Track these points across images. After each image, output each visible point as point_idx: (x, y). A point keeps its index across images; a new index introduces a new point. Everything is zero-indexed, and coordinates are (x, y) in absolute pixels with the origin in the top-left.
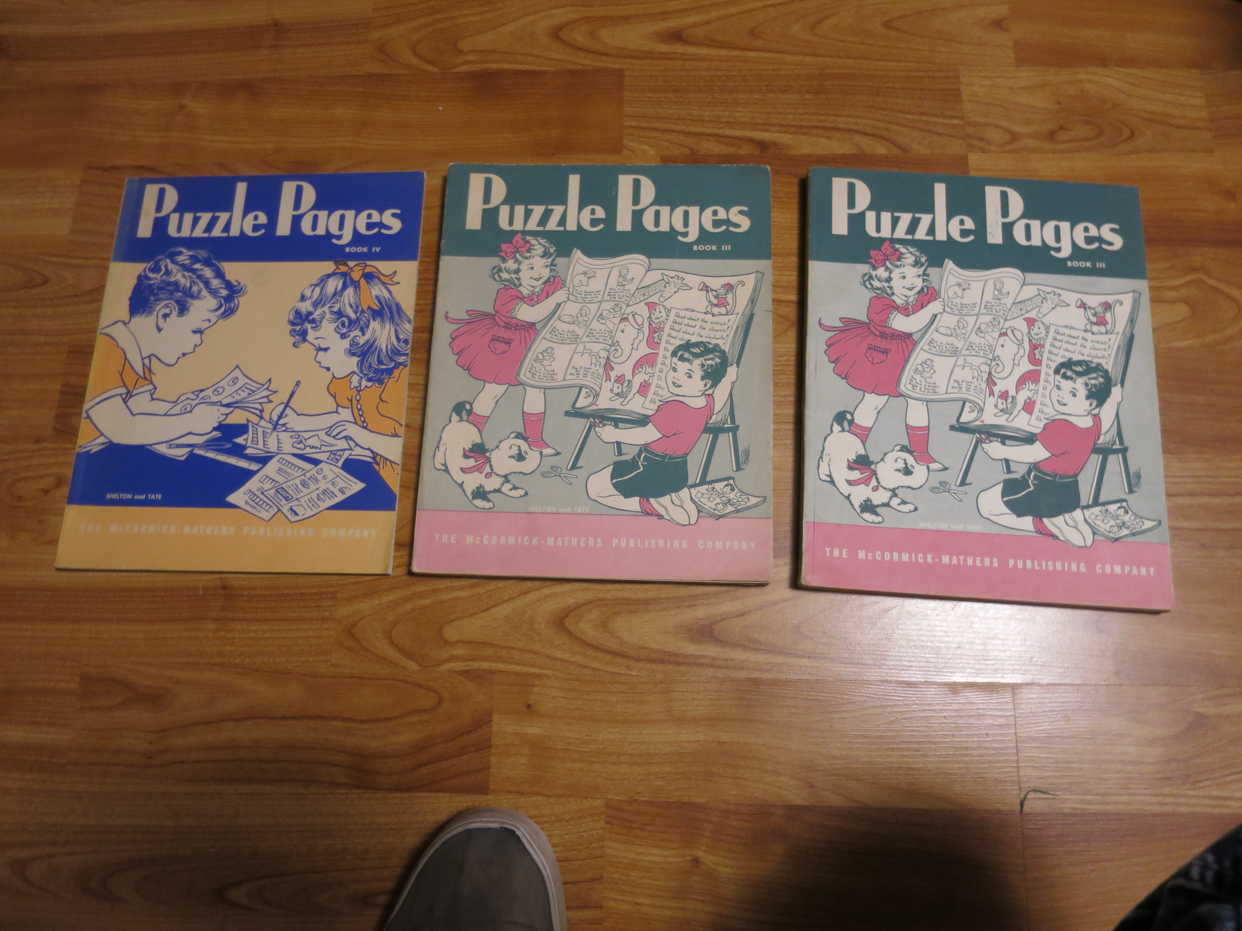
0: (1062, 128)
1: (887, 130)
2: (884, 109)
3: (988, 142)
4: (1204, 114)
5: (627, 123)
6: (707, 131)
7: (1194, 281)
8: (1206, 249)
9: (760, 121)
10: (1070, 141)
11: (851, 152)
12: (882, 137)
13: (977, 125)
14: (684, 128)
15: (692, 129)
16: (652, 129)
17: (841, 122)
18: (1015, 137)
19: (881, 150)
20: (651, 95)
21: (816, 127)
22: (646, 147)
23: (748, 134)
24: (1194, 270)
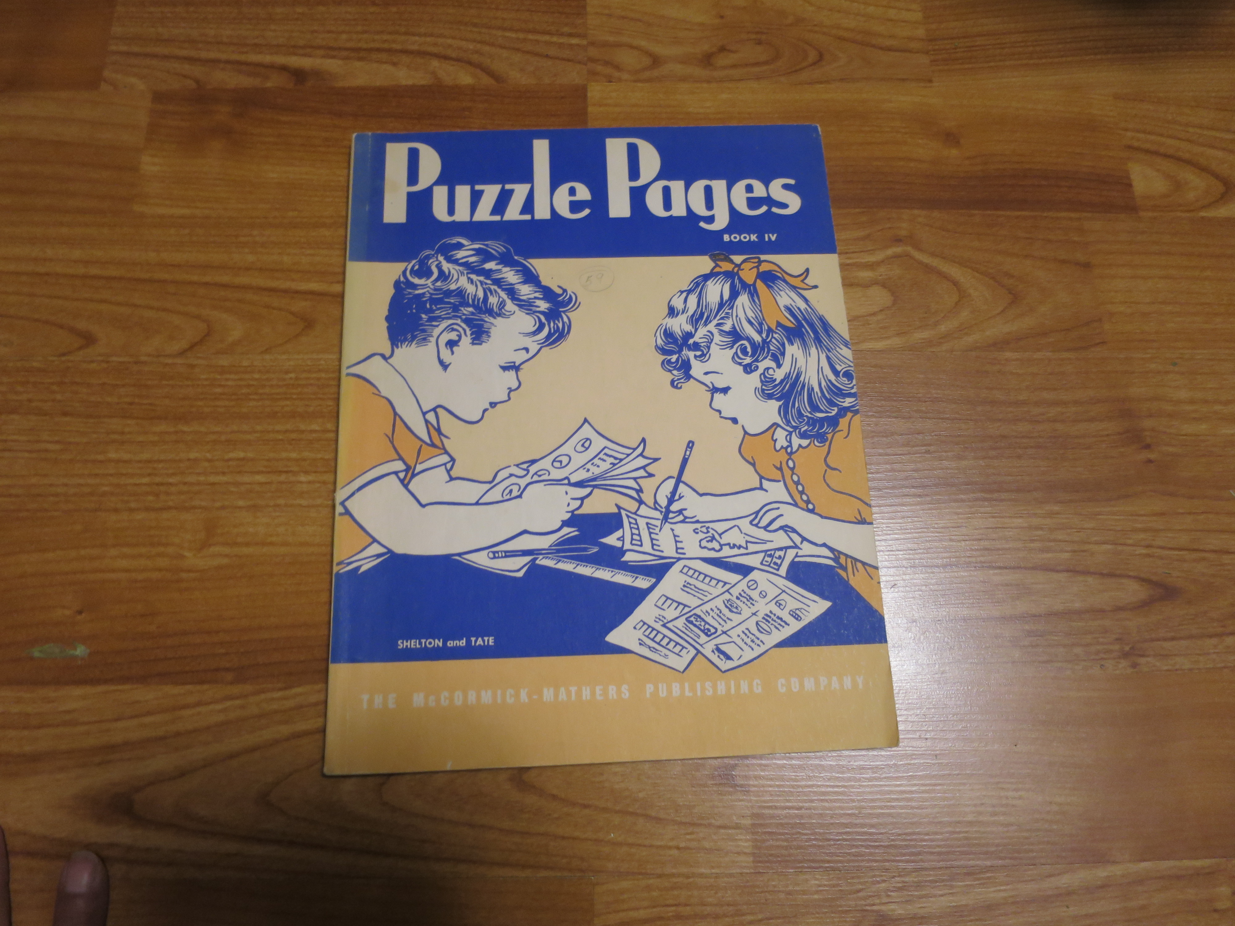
0: (723, 49)
1: (477, 52)
2: (475, 25)
3: (618, 68)
4: (921, 32)
5: (114, 48)
6: (224, 56)
7: (897, 256)
8: (916, 212)
9: (301, 43)
10: (734, 66)
11: (423, 82)
12: (470, 63)
13: (605, 45)
14: (193, 53)
15: (204, 55)
16: (146, 55)
17: (414, 43)
18: (656, 61)
19: (465, 78)
20: (152, 9)
21: (378, 50)
22: (133, 80)
23: (280, 60)
24: (898, 240)
